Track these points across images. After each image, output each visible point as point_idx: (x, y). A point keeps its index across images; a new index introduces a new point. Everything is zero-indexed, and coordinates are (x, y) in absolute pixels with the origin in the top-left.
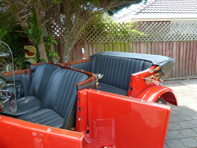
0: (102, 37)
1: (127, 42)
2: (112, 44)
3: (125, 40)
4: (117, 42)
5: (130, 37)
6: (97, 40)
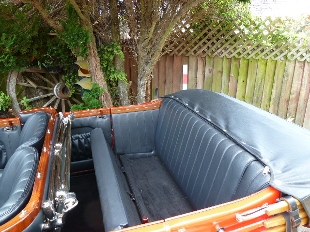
0: (227, 45)
1: (283, 59)
2: (246, 62)
3: (276, 55)
4: (257, 58)
5: (291, 48)
6: (214, 50)
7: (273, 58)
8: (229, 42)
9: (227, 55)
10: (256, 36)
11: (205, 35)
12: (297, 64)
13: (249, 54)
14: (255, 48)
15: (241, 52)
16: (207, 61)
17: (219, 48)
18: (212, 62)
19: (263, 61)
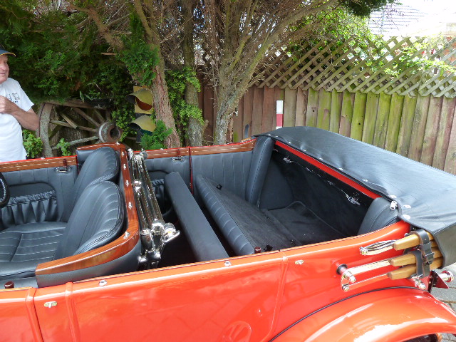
0: (337, 74)
1: (412, 94)
2: (362, 97)
3: (404, 89)
4: (378, 93)
5: (424, 80)
6: (319, 81)
7: (399, 92)
8: (339, 71)
9: (337, 88)
10: (376, 63)
11: (307, 60)
12: (432, 101)
13: (366, 87)
14: (376, 79)
15: (356, 84)
16: (310, 95)
17: (326, 79)
18: (316, 96)
19: (386, 97)
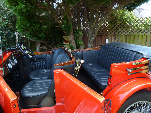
0: (124, 30)
1: (149, 34)
2: (133, 36)
3: (146, 33)
6: (119, 32)
7: (145, 34)
8: (125, 28)
9: (125, 34)
11: (115, 26)
13: (134, 33)
14: (137, 30)
15: (131, 32)
16: (116, 37)
17: (121, 31)
18: (118, 37)
19: (141, 36)
